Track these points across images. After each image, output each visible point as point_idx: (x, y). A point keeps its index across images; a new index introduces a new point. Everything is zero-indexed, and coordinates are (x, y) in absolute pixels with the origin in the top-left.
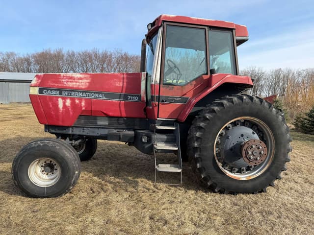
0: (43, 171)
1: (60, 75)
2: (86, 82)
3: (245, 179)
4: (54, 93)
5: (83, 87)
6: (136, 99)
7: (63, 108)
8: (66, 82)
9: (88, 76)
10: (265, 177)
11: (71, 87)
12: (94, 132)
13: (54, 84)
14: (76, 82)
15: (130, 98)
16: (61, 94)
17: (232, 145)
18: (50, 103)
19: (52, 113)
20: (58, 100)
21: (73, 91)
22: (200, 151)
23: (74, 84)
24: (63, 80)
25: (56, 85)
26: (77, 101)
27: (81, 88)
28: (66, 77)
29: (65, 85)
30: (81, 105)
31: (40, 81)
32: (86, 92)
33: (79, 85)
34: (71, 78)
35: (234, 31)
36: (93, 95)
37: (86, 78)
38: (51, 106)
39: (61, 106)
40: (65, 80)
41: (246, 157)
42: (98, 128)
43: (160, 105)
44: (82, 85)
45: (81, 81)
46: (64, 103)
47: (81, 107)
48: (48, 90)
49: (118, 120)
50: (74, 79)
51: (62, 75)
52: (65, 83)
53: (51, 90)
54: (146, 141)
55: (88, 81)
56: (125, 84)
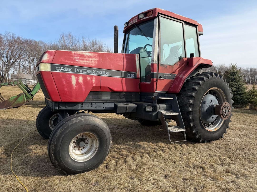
0: (75, 147)
1: (71, 53)
2: (95, 61)
3: (214, 131)
4: (67, 70)
5: (93, 65)
6: (133, 76)
7: (76, 85)
8: (77, 59)
9: (96, 55)
10: (223, 127)
11: (83, 65)
12: (100, 107)
13: (67, 61)
14: (87, 60)
15: (129, 75)
16: (73, 71)
17: (207, 108)
18: (63, 80)
19: (66, 90)
20: (71, 77)
21: (85, 69)
22: (193, 114)
23: (85, 61)
24: (75, 58)
25: (69, 62)
26: (89, 78)
27: (91, 66)
28: (77, 54)
29: (77, 63)
30: (92, 81)
31: (52, 57)
32: (95, 70)
33: (89, 63)
34: (82, 56)
35: (197, 27)
36: (101, 73)
37: (95, 57)
38: (65, 83)
39: (74, 82)
40: (77, 58)
41: (222, 114)
42: (104, 103)
43: (158, 80)
44: (92, 63)
45: (90, 59)
46: (77, 80)
47: (92, 84)
48: (60, 67)
49: (120, 95)
50: (85, 57)
51: (73, 53)
52: (77, 61)
53: (64, 67)
54: (152, 110)
55: (97, 59)
56: (125, 63)
